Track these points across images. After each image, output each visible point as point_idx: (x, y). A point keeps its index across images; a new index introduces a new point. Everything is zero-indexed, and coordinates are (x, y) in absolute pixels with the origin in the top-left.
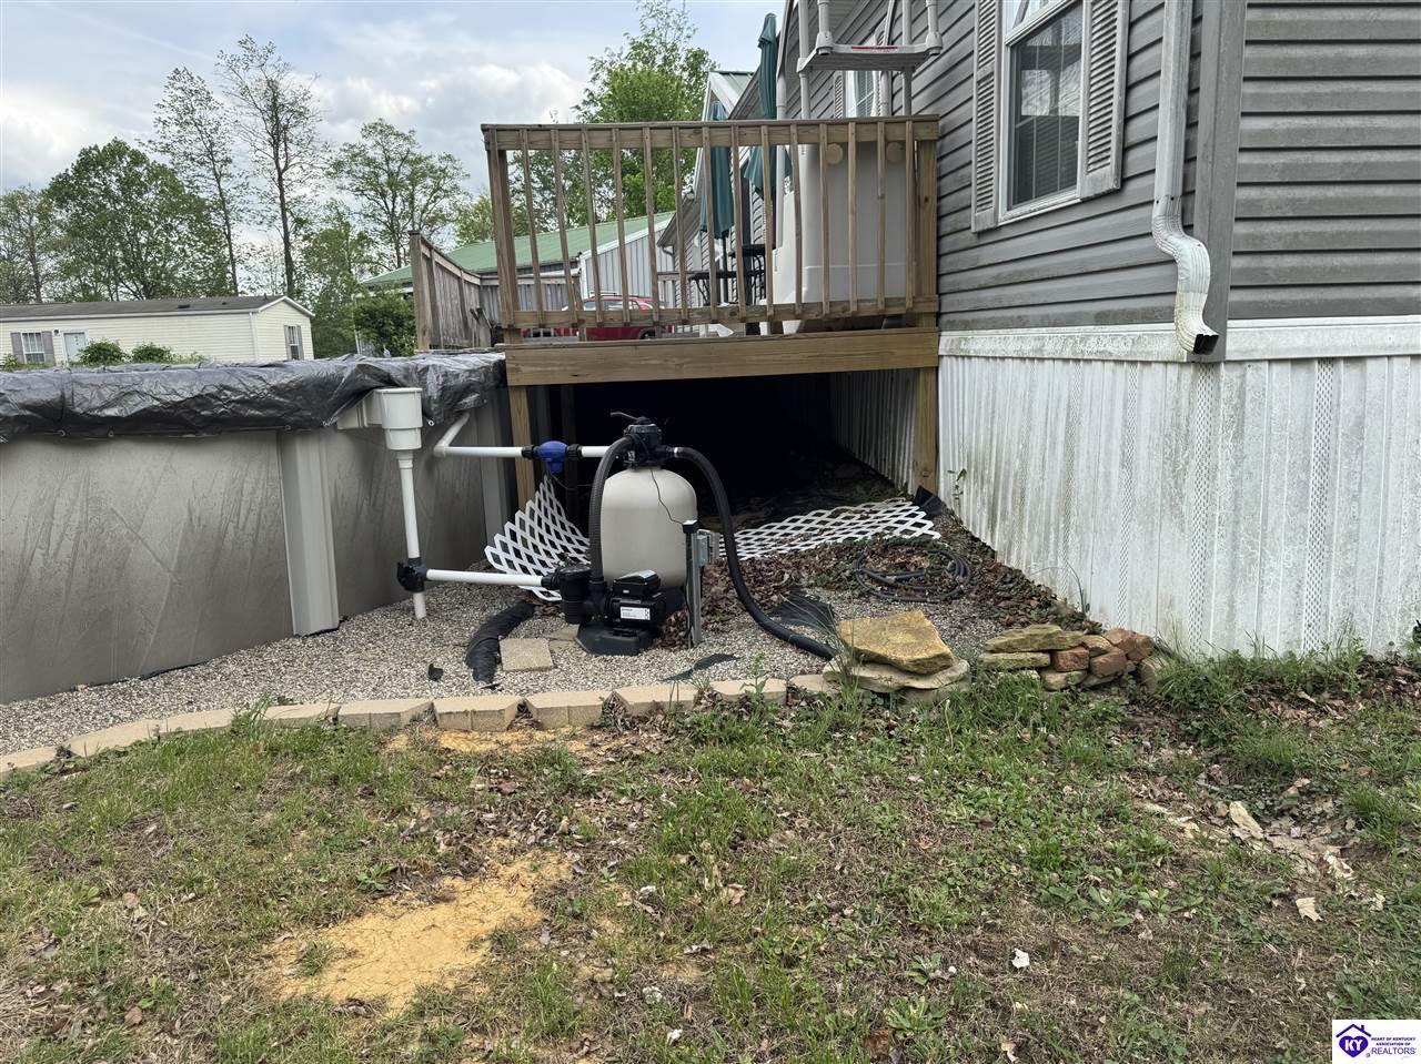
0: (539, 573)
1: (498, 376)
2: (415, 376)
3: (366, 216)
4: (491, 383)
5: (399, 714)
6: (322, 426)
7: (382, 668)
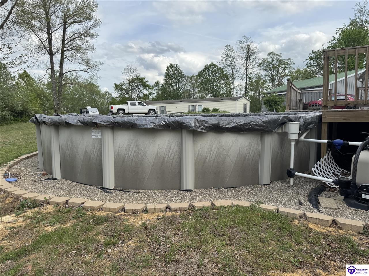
0: (331, 179)
1: (319, 119)
2: (297, 119)
3: (266, 76)
4: (317, 121)
5: (296, 214)
6: (273, 132)
7: (284, 198)
